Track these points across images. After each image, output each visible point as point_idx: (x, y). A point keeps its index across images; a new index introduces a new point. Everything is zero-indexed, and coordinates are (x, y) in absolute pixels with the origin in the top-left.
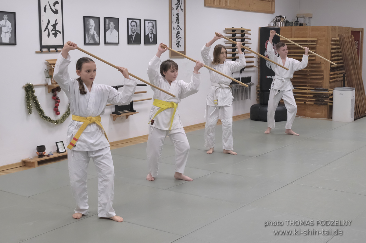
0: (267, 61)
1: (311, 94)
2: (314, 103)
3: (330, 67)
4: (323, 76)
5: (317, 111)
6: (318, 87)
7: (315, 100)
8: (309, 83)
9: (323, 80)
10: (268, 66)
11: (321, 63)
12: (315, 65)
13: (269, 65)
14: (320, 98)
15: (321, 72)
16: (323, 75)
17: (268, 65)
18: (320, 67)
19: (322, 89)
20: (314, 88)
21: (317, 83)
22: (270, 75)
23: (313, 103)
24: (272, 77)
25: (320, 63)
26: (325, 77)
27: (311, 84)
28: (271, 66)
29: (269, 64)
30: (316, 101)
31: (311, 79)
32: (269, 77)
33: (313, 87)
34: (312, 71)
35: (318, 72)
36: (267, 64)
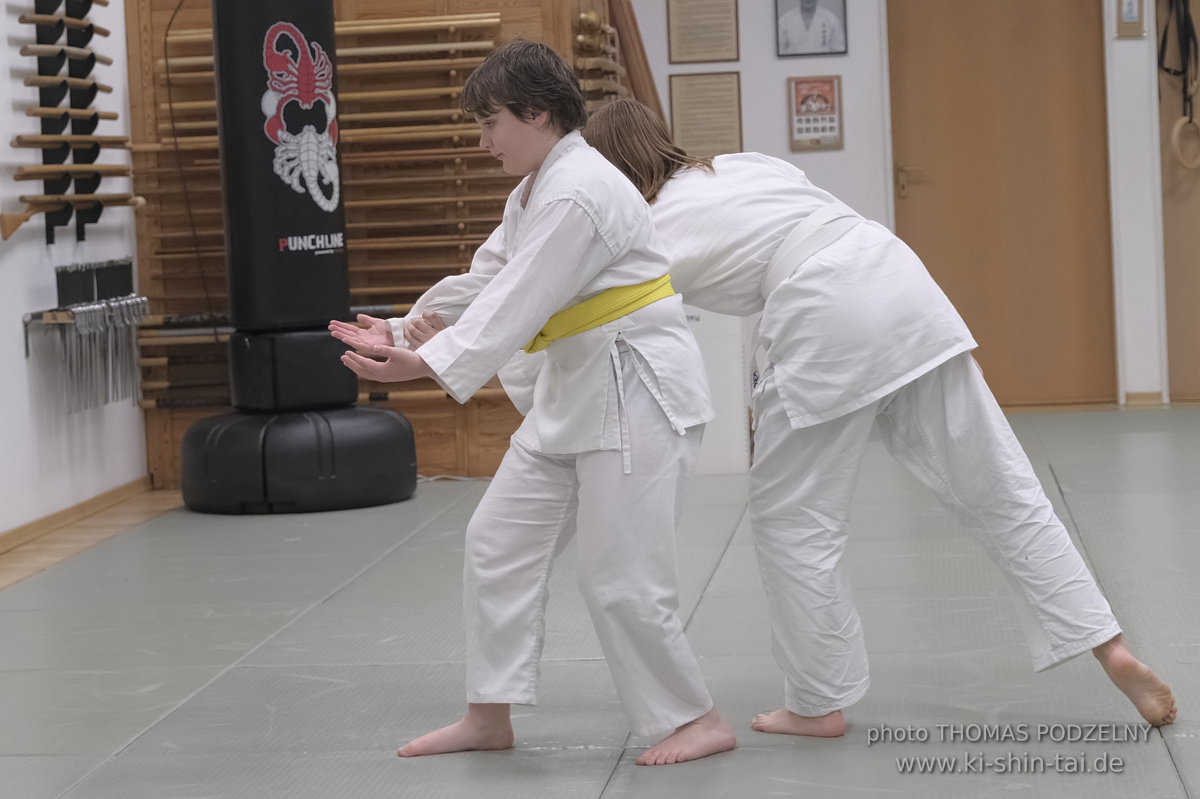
0: (278, 151)
10: (287, 180)
13: (296, 174)
17: (287, 169)
22: (302, 233)
24: (314, 242)
28: (306, 175)
29: (292, 164)
32: (297, 243)
34: (475, 208)
36: (280, 168)
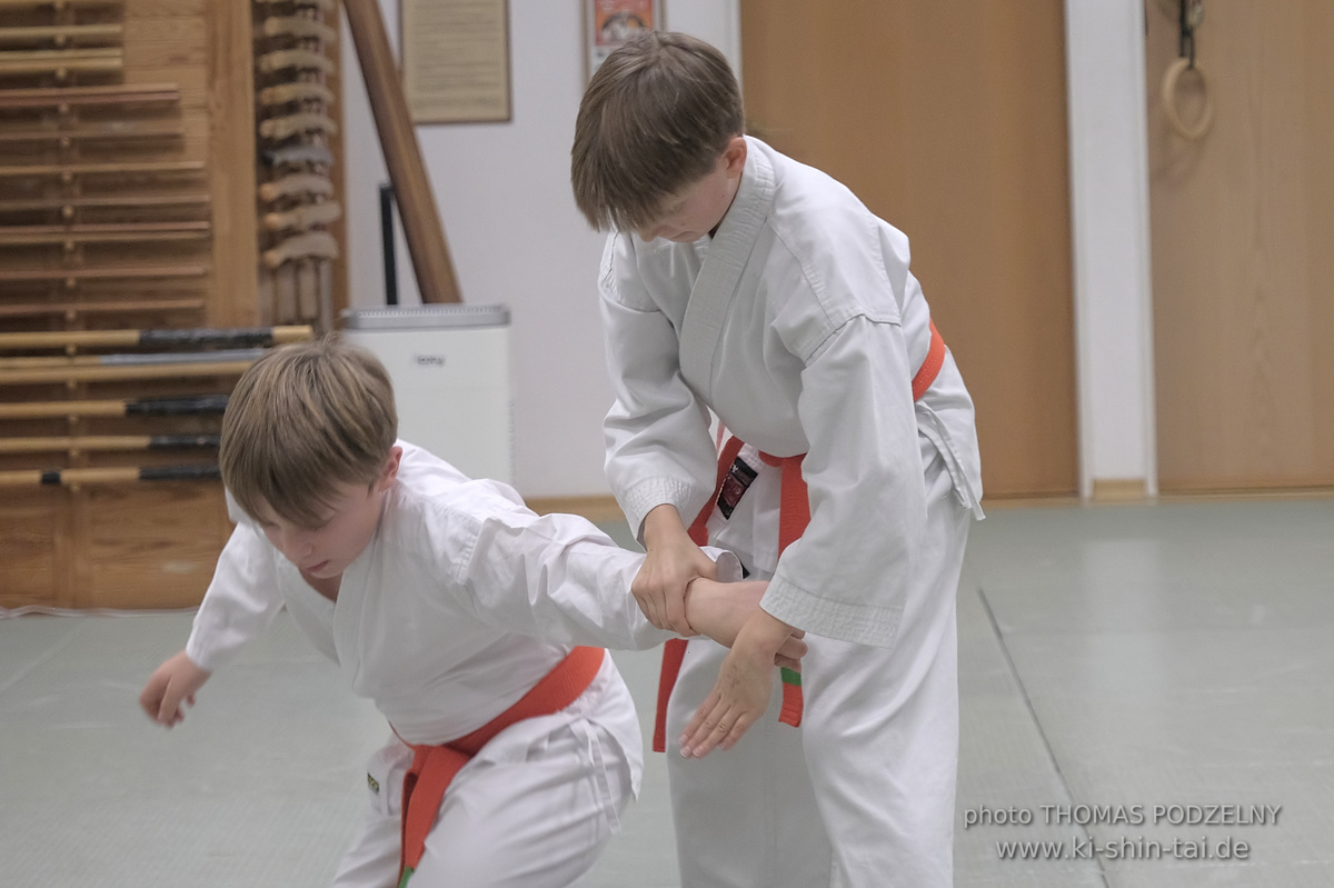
1: (97, 389)
2: (146, 477)
3: (258, 135)
4: (208, 217)
5: (163, 544)
6: (159, 319)
7: (142, 441)
8: (85, 289)
9: (210, 250)
11: (184, 103)
12: (118, 128)
14: (192, 425)
15: (184, 181)
16: (200, 212)
18: (171, 144)
19: (198, 333)
20: (132, 336)
21: (151, 288)
23: (130, 473)
25: (166, 108)
26: (222, 225)
27: (89, 296)
30: (154, 449)
31: (93, 251)
33: (120, 321)
34: (90, 184)
35: (152, 182)
